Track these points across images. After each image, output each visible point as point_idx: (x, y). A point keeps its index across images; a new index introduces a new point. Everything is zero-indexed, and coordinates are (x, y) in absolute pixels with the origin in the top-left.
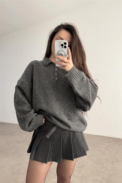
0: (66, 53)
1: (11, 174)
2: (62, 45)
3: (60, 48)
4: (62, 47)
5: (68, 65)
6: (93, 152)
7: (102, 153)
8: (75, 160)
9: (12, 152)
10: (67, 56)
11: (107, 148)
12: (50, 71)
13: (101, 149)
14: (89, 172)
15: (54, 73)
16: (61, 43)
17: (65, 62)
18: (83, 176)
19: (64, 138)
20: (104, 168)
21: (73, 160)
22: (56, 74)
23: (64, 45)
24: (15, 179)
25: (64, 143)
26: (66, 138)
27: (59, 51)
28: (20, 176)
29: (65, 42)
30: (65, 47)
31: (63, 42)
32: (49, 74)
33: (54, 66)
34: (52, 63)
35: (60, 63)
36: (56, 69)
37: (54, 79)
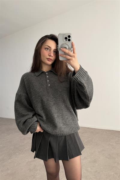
0: (70, 46)
1: (28, 171)
2: (66, 38)
3: (64, 42)
4: (66, 40)
5: (73, 59)
6: (104, 147)
10: (71, 49)
11: (117, 142)
12: (43, 79)
13: (111, 144)
15: (46, 81)
16: (65, 36)
17: (70, 56)
18: (96, 171)
20: (116, 162)
22: (48, 81)
23: (68, 38)
24: (33, 176)
27: (63, 44)
28: (37, 172)
29: (69, 35)
30: (69, 40)
31: (67, 35)
32: (42, 82)
33: (45, 74)
34: (43, 72)
35: (64, 56)
36: (47, 77)
37: (47, 85)
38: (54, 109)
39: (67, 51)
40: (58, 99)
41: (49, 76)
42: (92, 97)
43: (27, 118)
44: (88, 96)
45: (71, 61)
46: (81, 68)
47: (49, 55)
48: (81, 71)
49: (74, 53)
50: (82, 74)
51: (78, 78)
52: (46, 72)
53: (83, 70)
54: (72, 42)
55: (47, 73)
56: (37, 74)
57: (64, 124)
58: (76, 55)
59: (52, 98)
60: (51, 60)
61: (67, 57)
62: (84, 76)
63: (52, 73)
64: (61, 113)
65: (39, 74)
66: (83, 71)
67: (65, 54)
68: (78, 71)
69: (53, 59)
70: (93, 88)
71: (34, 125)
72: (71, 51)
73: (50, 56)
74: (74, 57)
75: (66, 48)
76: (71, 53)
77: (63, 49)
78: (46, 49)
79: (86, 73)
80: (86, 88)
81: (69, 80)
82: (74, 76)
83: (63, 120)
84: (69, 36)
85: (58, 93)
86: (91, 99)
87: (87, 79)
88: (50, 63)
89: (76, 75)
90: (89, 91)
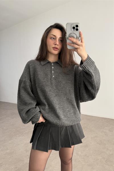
0: (78, 36)
2: (74, 28)
3: (72, 31)
4: (74, 30)
5: (81, 48)
6: (97, 133)
7: (105, 135)
8: (72, 146)
9: (26, 132)
10: (79, 38)
13: (105, 131)
14: (91, 152)
15: (51, 72)
16: (73, 26)
17: (78, 45)
18: (86, 155)
19: (61, 129)
21: (71, 147)
22: (53, 72)
23: (76, 28)
25: (61, 134)
26: (63, 130)
27: (71, 33)
29: (77, 24)
30: (77, 30)
31: (74, 24)
32: (46, 72)
33: (51, 65)
34: (49, 62)
35: (72, 45)
36: (53, 68)
37: (51, 76)
38: (56, 100)
39: (75, 40)
40: (60, 91)
41: (54, 67)
42: (99, 88)
43: (31, 108)
44: (95, 86)
45: (79, 50)
46: (88, 58)
47: (55, 43)
48: (89, 60)
49: (82, 42)
50: (90, 63)
51: (86, 67)
52: (52, 62)
53: (90, 59)
54: (80, 32)
55: (53, 64)
56: (42, 63)
57: (65, 116)
58: (84, 44)
59: (55, 90)
60: (57, 50)
61: (74, 46)
62: (92, 66)
63: (58, 64)
64: (62, 105)
65: (45, 63)
66: (91, 61)
67: (72, 43)
68: (86, 60)
69: (59, 48)
70: (100, 79)
71: (37, 115)
72: (79, 40)
73: (56, 45)
74: (82, 46)
75: (74, 37)
76: (79, 42)
77: (71, 38)
78: (51, 38)
79: (93, 63)
80: (94, 77)
81: (74, 72)
82: (82, 65)
83: (64, 112)
84: (77, 26)
85: (61, 85)
86: (98, 89)
87: (94, 69)
88: (56, 52)
89: (84, 64)
90: (96, 81)
